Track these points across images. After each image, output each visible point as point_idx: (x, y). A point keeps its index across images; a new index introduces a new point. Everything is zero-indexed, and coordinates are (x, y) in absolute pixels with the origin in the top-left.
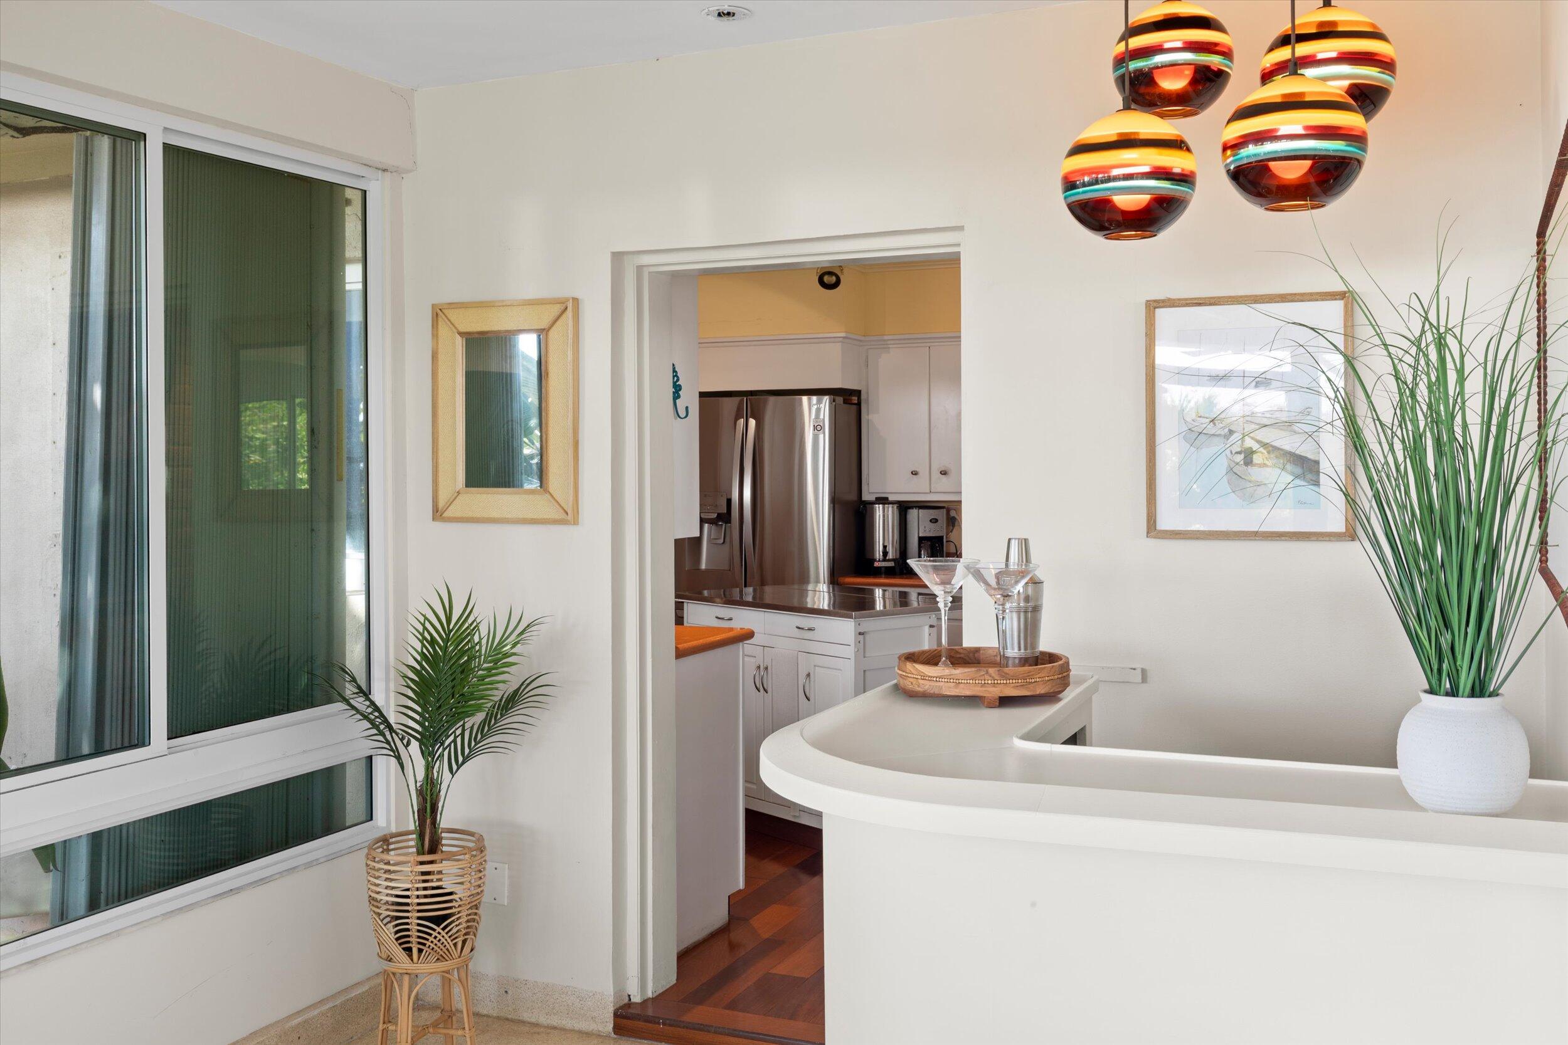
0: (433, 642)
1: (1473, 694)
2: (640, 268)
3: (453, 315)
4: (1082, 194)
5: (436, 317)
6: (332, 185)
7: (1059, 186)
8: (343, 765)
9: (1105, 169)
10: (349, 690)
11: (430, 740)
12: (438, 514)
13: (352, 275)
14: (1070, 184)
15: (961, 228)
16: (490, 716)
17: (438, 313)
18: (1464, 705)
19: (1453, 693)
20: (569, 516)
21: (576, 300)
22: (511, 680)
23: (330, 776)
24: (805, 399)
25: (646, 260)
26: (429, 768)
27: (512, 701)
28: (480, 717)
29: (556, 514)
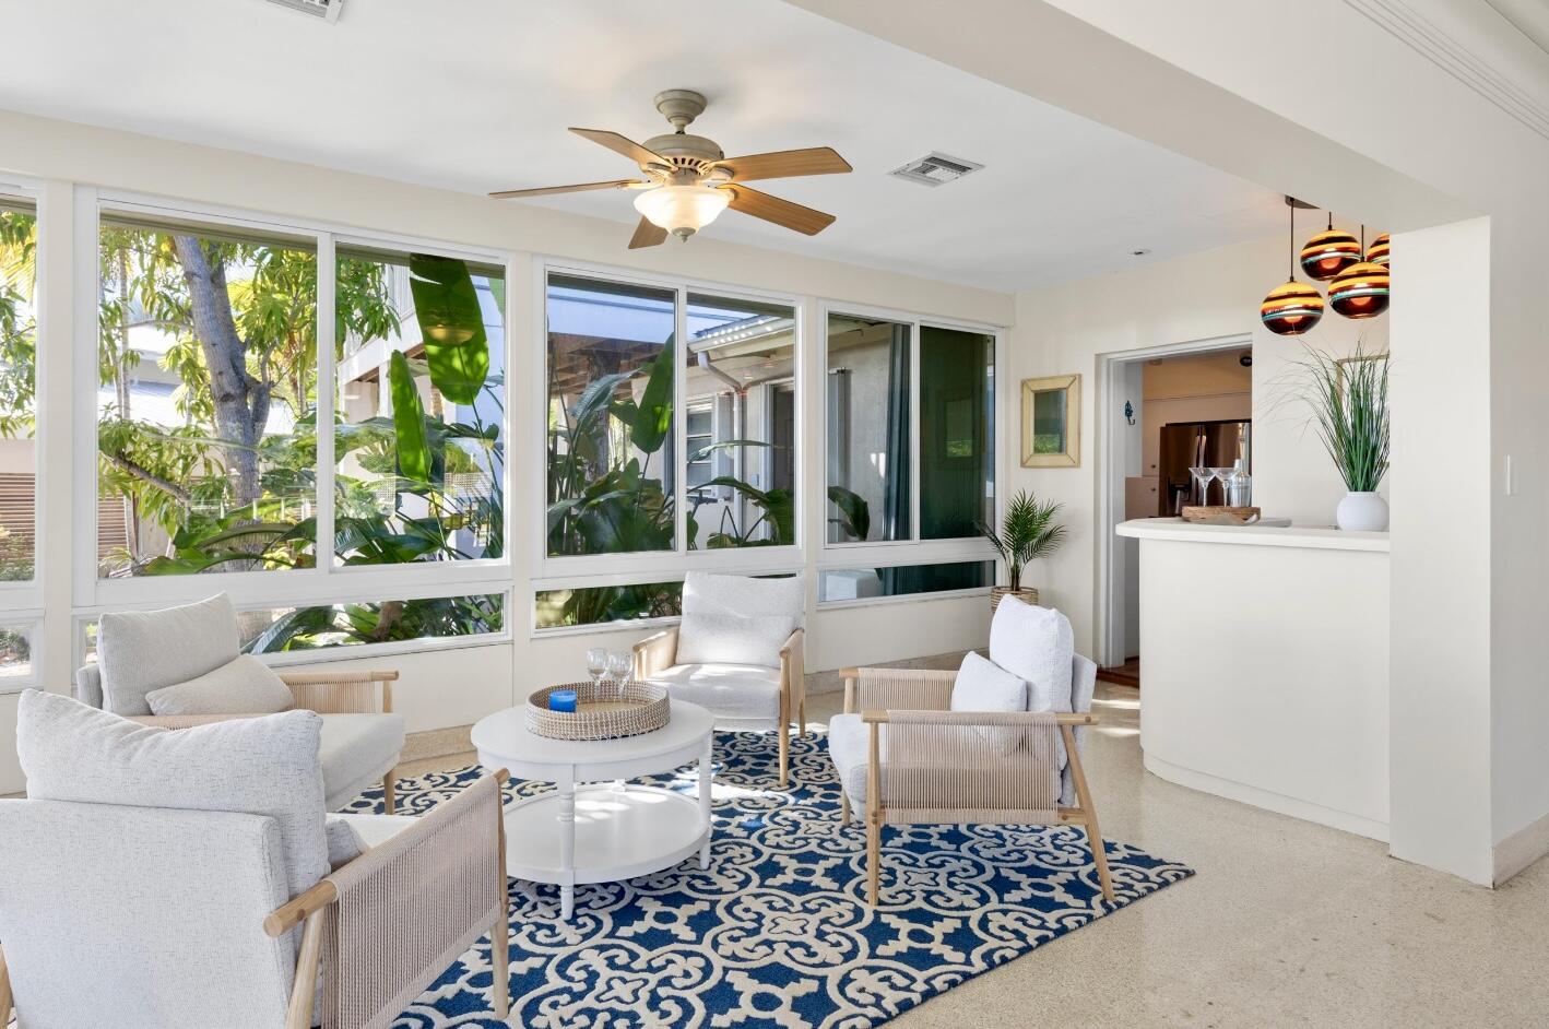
0: (1017, 510)
1: (1364, 490)
2: (1109, 360)
3: (1030, 384)
4: (1268, 317)
5: (1023, 385)
6: (982, 335)
7: (1260, 313)
8: (984, 562)
9: (1283, 306)
10: (987, 531)
11: (1018, 549)
12: (1023, 464)
13: (990, 370)
14: (1264, 314)
15: (1250, 333)
16: (1040, 541)
17: (1024, 383)
18: (1360, 494)
19: (1356, 490)
20: (1076, 464)
21: (1080, 376)
22: (1049, 528)
23: (979, 564)
24: (1240, 425)
25: (1110, 356)
26: (1016, 561)
27: (1049, 536)
28: (1035, 541)
29: (1071, 463)
